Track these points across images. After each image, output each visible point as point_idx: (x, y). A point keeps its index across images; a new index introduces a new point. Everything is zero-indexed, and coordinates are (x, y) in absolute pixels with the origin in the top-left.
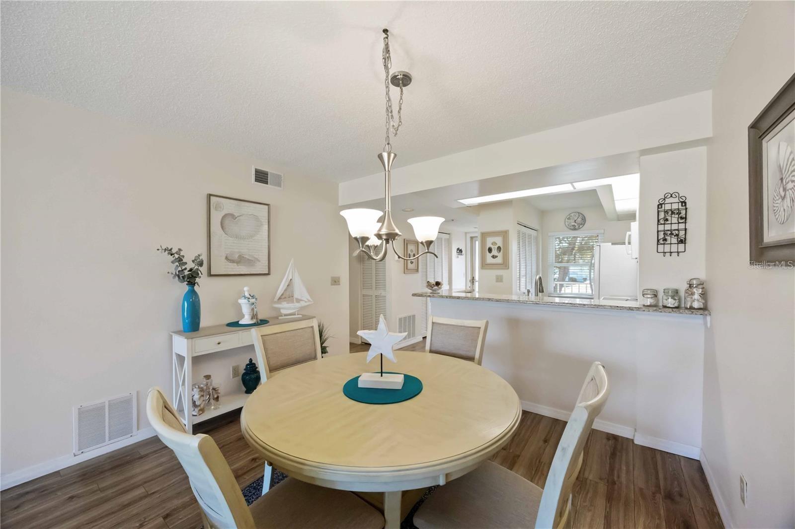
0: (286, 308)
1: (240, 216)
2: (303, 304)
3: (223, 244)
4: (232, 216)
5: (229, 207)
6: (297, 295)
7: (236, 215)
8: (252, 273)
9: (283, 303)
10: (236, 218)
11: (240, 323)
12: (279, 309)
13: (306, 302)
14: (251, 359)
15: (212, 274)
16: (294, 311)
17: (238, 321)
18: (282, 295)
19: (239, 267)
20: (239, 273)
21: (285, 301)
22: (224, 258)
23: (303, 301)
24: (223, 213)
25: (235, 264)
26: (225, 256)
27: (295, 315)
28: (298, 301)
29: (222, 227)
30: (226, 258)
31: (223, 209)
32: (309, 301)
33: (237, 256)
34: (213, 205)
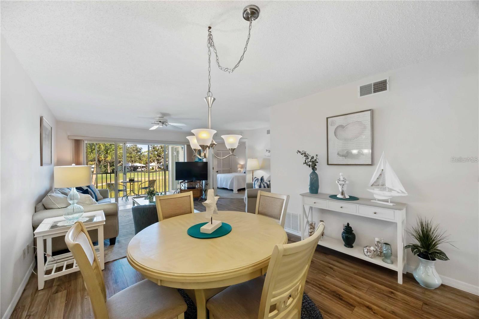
0: (378, 194)
1: (347, 125)
2: (394, 194)
3: (336, 146)
4: (342, 127)
5: (339, 121)
6: (388, 184)
7: (344, 125)
8: (356, 164)
9: (375, 189)
10: (344, 127)
11: (337, 196)
12: (372, 194)
13: (398, 192)
14: (348, 223)
15: (329, 163)
16: (388, 198)
17: (337, 195)
18: (375, 182)
19: (347, 159)
20: (346, 163)
21: (377, 188)
22: (337, 154)
23: (396, 191)
24: (335, 127)
25: (344, 157)
26: (337, 152)
27: (388, 202)
28: (391, 190)
29: (335, 135)
30: (338, 154)
31: (335, 124)
32: (403, 192)
33: (346, 152)
34: (330, 124)
